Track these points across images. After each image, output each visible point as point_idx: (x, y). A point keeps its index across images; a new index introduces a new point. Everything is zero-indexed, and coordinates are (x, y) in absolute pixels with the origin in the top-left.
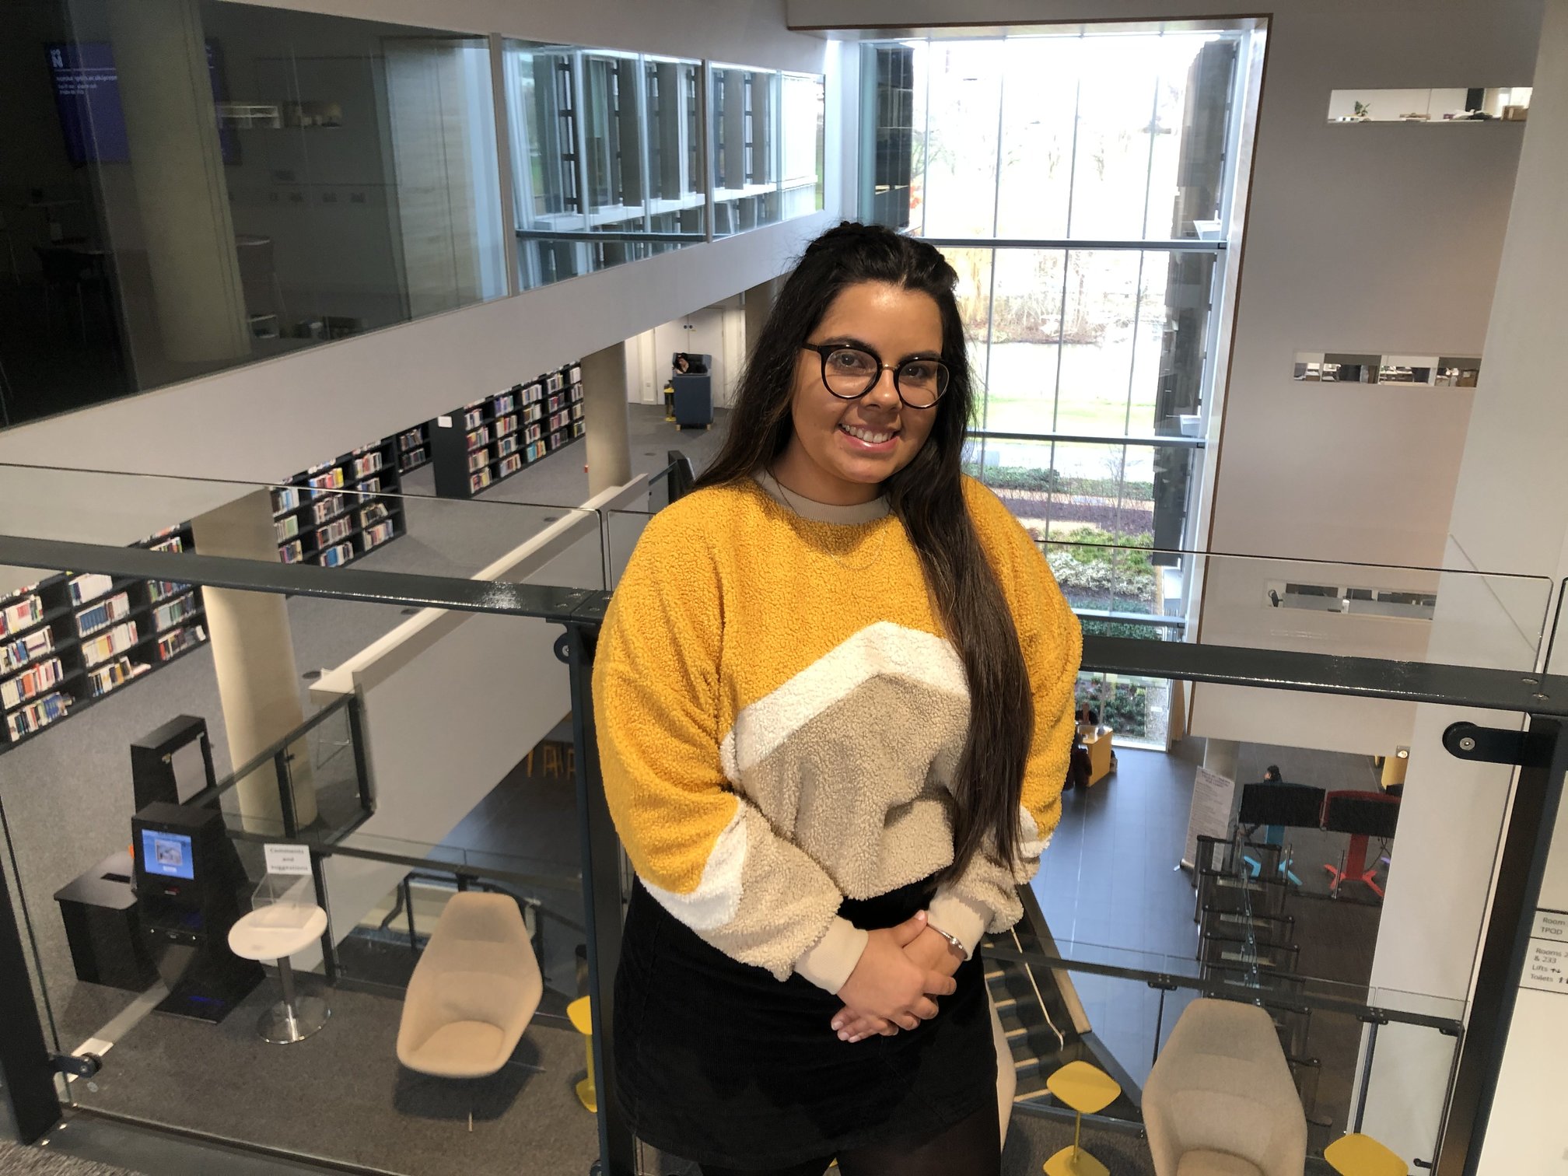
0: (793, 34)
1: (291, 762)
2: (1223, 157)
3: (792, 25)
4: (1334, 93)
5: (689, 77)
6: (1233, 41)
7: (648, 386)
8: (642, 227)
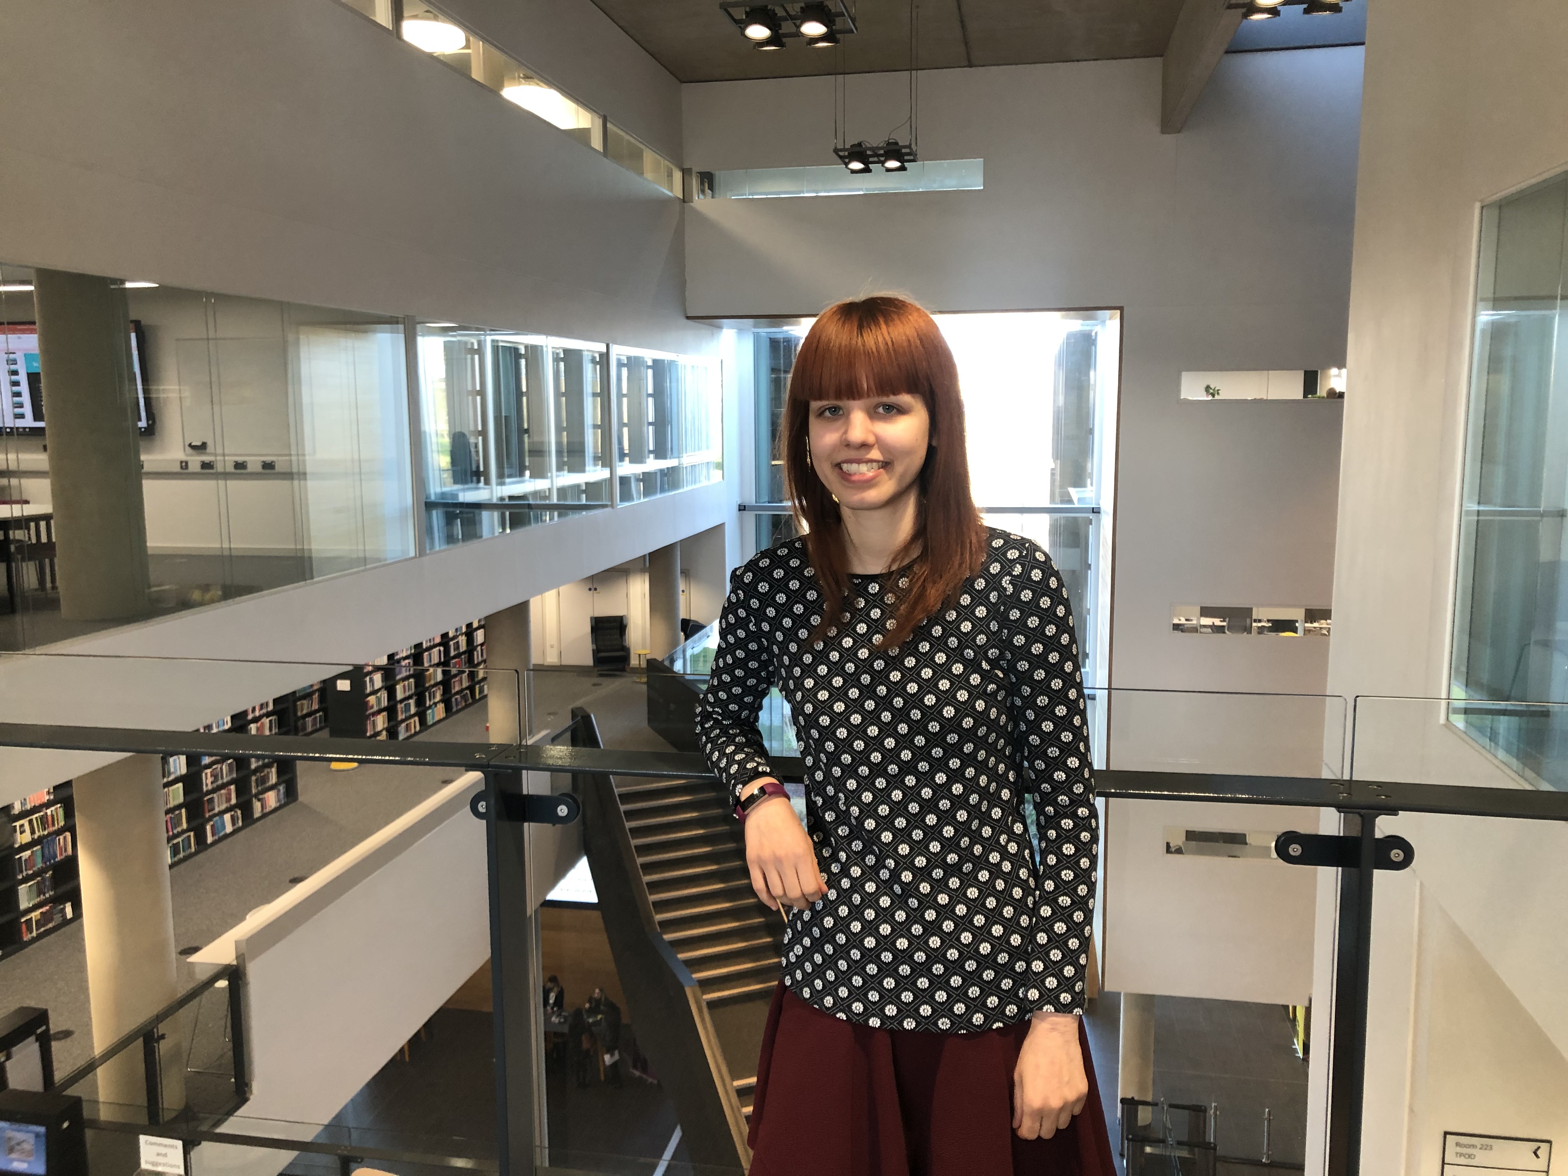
0: (690, 322)
1: (162, 1042)
2: (1091, 431)
3: (689, 315)
4: (1184, 373)
5: (593, 360)
6: (1091, 331)
7: (552, 647)
8: (548, 498)
